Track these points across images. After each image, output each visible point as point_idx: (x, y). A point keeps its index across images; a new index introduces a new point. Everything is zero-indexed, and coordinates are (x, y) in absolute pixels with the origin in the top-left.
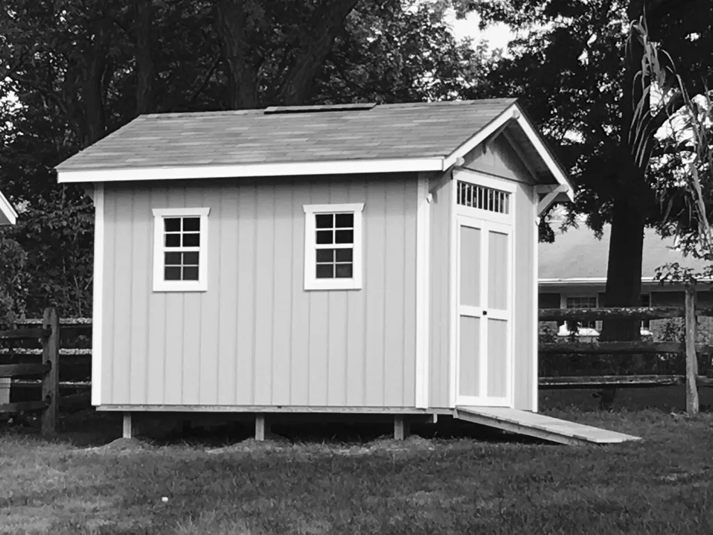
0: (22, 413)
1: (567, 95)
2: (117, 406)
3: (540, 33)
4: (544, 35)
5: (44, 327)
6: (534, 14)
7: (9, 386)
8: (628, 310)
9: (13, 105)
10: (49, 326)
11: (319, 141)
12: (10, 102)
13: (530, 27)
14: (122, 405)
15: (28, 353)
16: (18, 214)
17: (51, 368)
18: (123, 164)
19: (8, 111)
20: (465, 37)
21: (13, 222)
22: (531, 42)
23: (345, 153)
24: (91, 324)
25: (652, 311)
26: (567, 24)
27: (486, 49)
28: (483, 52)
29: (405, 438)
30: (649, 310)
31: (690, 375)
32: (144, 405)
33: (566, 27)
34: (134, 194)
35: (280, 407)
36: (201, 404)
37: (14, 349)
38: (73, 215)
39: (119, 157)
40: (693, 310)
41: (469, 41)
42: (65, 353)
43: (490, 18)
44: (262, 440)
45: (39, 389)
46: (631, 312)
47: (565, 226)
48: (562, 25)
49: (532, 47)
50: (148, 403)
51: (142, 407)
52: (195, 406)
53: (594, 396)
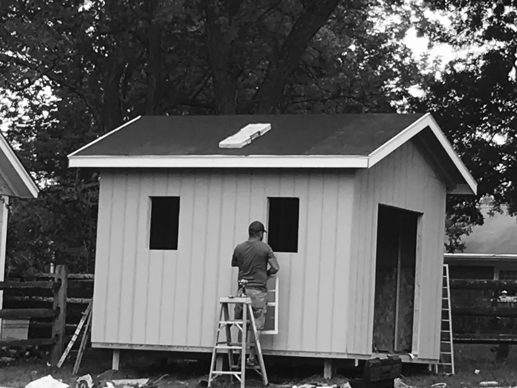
0: (37, 348)
1: (497, 105)
2: (108, 344)
3: (476, 54)
4: (480, 56)
5: (56, 280)
6: (473, 38)
7: (28, 326)
9: (49, 98)
10: (60, 280)
12: (47, 95)
13: (469, 49)
14: (112, 344)
15: (45, 300)
16: (39, 189)
17: (59, 313)
19: (45, 102)
20: (423, 53)
21: (36, 195)
22: (469, 62)
24: (93, 279)
26: (499, 47)
27: (440, 63)
28: (438, 65)
33: (499, 49)
34: (127, 178)
36: (174, 345)
37: (34, 297)
38: (84, 191)
41: (426, 56)
42: (74, 302)
43: (437, 40)
45: (50, 329)
47: (493, 211)
48: (496, 48)
49: (469, 65)
50: (132, 343)
51: (127, 346)
52: (169, 346)
53: (492, 350)
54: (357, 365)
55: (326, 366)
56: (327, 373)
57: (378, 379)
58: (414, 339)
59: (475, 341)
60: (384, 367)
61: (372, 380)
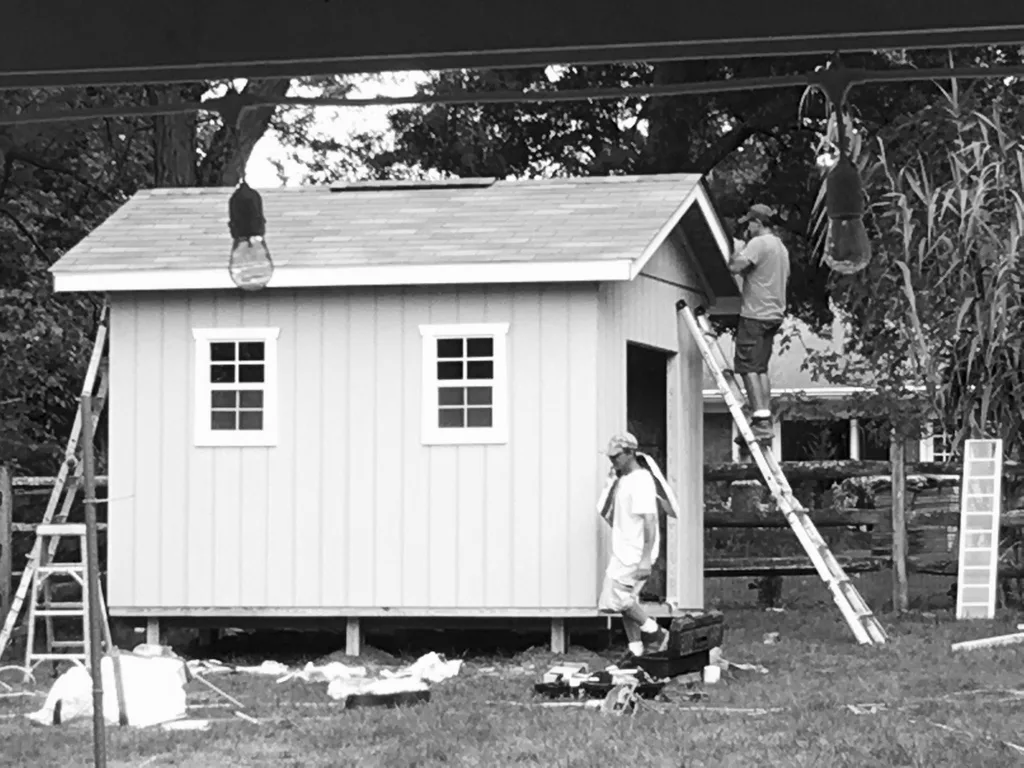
2: (141, 609)
8: (808, 464)
11: (435, 234)
14: (149, 608)
18: (152, 266)
23: (482, 252)
25: (842, 467)
29: (566, 651)
30: (838, 465)
31: (898, 557)
32: (183, 608)
34: (162, 309)
35: (386, 609)
36: (269, 605)
39: (139, 255)
40: (902, 465)
44: (357, 654)
46: (812, 468)
50: (189, 605)
51: (179, 610)
52: (260, 608)
53: (751, 586)
54: (609, 626)
55: (553, 630)
56: (557, 644)
57: (691, 651)
58: (669, 576)
59: (728, 571)
60: (698, 630)
61: (682, 654)
